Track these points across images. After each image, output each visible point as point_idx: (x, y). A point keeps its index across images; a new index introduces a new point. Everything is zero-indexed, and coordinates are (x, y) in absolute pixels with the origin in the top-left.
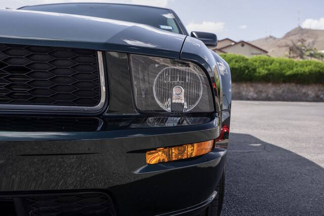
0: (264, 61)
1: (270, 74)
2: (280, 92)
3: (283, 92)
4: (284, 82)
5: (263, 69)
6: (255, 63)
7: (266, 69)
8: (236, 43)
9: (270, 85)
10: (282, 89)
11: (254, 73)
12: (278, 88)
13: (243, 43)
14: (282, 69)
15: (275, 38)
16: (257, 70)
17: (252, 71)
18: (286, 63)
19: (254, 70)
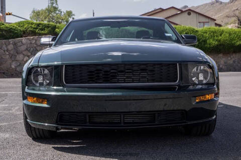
0: (214, 32)
1: (220, 45)
2: (231, 62)
3: (234, 62)
4: (235, 52)
5: (214, 40)
6: (205, 35)
7: (217, 40)
8: (182, 12)
9: (221, 55)
10: (233, 59)
11: (204, 44)
12: (229, 58)
13: (190, 12)
14: (232, 40)
15: (221, 3)
16: (208, 41)
17: (203, 43)
18: (235, 33)
19: (205, 41)
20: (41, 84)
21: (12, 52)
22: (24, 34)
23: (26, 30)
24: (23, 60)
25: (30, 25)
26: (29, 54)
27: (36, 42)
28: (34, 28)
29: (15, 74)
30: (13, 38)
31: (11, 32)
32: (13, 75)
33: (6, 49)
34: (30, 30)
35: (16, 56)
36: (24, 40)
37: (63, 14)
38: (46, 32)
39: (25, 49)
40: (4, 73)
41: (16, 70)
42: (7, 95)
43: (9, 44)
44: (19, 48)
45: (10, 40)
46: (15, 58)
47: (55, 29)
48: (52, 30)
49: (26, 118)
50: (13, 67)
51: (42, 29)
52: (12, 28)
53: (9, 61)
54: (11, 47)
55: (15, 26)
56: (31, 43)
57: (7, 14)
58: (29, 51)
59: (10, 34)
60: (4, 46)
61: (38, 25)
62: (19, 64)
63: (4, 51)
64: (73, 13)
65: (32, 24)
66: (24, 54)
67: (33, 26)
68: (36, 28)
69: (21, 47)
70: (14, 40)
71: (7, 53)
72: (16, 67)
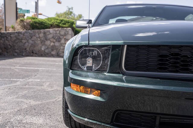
20: (90, 69)
21: (42, 39)
22: (52, 26)
23: (53, 24)
24: (50, 45)
25: (56, 21)
26: (55, 41)
27: (59, 32)
28: (59, 23)
29: (43, 55)
30: (44, 29)
31: (42, 24)
32: (42, 55)
33: (38, 36)
34: (56, 24)
35: (45, 42)
36: (51, 30)
37: (76, 16)
38: (67, 26)
39: (52, 37)
40: (36, 53)
41: (44, 52)
42: (38, 70)
43: (41, 33)
44: (48, 36)
45: (41, 30)
46: (44, 43)
47: (73, 25)
48: (71, 25)
49: (66, 108)
50: (43, 49)
51: (64, 24)
52: (43, 22)
53: (40, 45)
54: (42, 35)
55: (45, 20)
56: (56, 33)
57: (39, 14)
58: (54, 38)
59: (42, 26)
60: (37, 34)
61: (62, 21)
62: (47, 47)
63: (37, 38)
64: (83, 16)
65: (57, 20)
66: (51, 41)
67: (58, 21)
68: (60, 23)
69: (49, 35)
70: (44, 30)
71: (39, 39)
72: (45, 50)
